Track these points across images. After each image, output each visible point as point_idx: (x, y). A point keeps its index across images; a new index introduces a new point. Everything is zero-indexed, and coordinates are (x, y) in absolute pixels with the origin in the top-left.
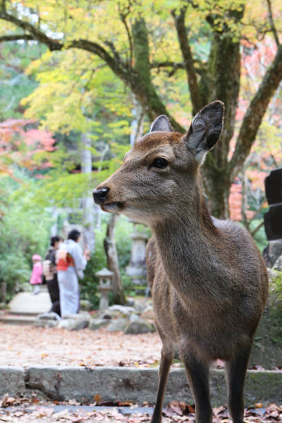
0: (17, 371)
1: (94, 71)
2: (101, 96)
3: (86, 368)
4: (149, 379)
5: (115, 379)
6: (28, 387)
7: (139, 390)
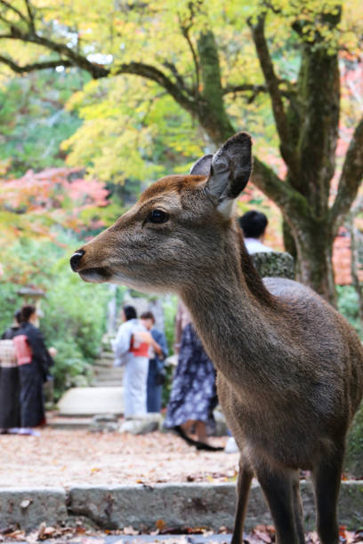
0: (56, 493)
1: (151, 101)
2: (163, 132)
3: (145, 486)
4: (227, 498)
5: (182, 498)
6: (70, 513)
7: (214, 512)
